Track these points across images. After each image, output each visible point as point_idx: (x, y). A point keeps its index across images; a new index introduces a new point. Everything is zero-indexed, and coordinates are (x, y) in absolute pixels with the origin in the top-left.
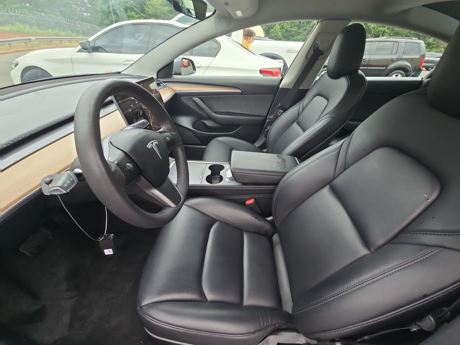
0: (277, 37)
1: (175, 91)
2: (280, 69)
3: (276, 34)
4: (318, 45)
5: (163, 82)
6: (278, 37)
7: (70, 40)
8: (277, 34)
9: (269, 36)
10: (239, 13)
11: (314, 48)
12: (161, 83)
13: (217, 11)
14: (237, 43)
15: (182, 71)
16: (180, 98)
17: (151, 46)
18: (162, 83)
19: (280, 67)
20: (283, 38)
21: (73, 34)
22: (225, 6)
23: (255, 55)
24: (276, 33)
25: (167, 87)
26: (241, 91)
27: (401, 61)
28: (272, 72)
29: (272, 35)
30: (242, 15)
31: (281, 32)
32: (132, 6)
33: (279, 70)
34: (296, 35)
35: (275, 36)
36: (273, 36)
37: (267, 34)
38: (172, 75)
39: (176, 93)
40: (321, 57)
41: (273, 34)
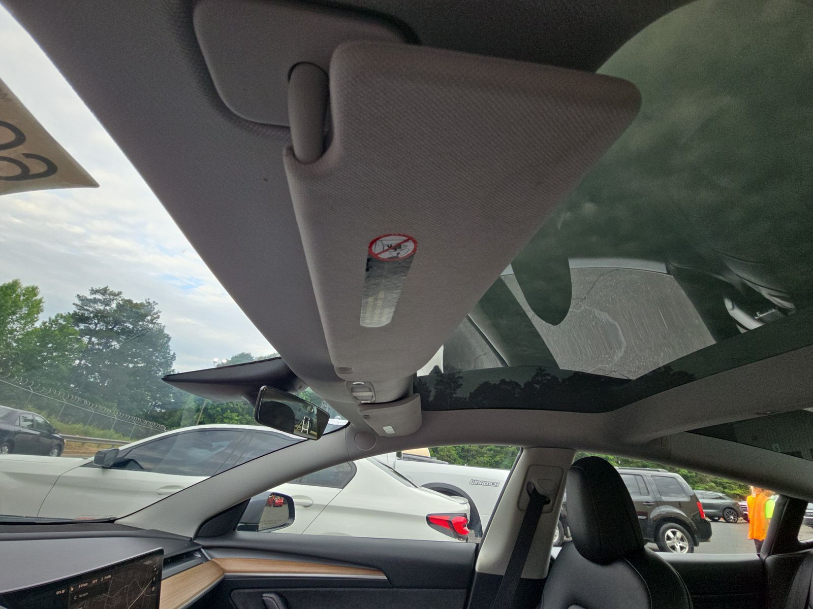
0: (449, 457)
1: (224, 571)
2: (465, 516)
3: (448, 453)
4: (534, 486)
5: (205, 548)
6: (451, 457)
7: (101, 443)
8: (450, 453)
9: (437, 455)
10: (389, 430)
11: (527, 490)
12: (199, 550)
13: (351, 423)
14: (385, 465)
15: (261, 520)
16: (230, 594)
17: (230, 463)
18: (202, 550)
19: (465, 512)
20: (459, 459)
21: (116, 436)
22: (365, 420)
23: (416, 487)
24: (447, 451)
25: (208, 560)
26: (385, 578)
27: (664, 506)
28: (451, 522)
29: (442, 453)
30: (393, 432)
31: (455, 450)
32: (237, 405)
33: (464, 518)
34: (479, 455)
35: (447, 455)
36: (443, 456)
37: (434, 452)
38: (234, 530)
39: (224, 578)
40: (546, 507)
41: (444, 452)
